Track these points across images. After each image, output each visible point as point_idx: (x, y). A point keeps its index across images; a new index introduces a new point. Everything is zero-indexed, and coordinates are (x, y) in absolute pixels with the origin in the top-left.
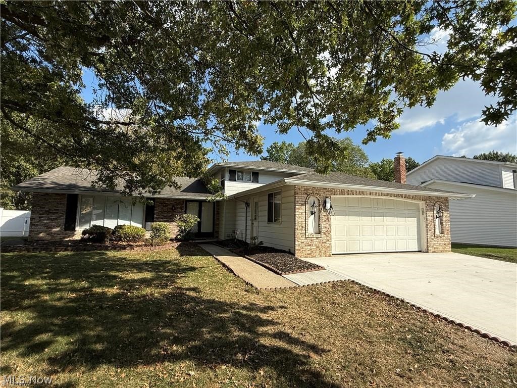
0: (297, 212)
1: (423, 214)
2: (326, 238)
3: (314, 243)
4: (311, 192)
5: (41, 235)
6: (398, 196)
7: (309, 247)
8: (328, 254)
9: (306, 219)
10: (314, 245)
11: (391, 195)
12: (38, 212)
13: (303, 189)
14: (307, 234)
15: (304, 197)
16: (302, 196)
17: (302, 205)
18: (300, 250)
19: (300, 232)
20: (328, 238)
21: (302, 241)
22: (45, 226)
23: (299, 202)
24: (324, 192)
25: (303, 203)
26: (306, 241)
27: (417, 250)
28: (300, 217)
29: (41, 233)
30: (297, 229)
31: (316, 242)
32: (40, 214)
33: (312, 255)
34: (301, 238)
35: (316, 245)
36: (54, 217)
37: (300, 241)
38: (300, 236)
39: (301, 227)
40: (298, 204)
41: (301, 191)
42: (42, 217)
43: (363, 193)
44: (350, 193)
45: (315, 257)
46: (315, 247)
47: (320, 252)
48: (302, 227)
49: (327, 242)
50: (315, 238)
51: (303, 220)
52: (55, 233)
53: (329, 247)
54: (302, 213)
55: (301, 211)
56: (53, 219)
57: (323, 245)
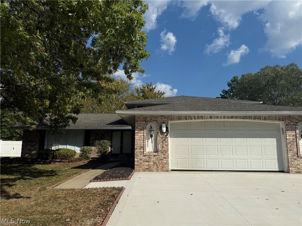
0: (137, 135)
1: (283, 134)
2: (163, 156)
3: (152, 160)
4: (149, 119)
5: (27, 155)
6: (245, 117)
7: (147, 163)
8: (165, 169)
9: (144, 141)
10: (151, 162)
11: (236, 117)
12: (25, 142)
13: (142, 118)
14: (144, 152)
15: (143, 124)
16: (141, 123)
17: (141, 130)
18: (138, 165)
19: (139, 151)
20: (165, 156)
21: (141, 158)
22: (29, 150)
23: (138, 128)
24: (161, 119)
25: (142, 128)
26: (144, 158)
27: (278, 170)
28: (139, 139)
29: (27, 154)
30: (137, 149)
31: (153, 159)
32: (27, 143)
33: (150, 169)
34: (140, 156)
35: (153, 161)
36: (33, 144)
37: (139, 158)
38: (139, 154)
39: (139, 147)
40: (138, 129)
41: (140, 119)
42: (28, 144)
43: (202, 117)
44: (188, 117)
45: (153, 171)
46: (152, 163)
47: (157, 167)
48: (141, 147)
49: (164, 160)
50: (153, 156)
51: (142, 142)
52: (34, 154)
53: (166, 163)
54: (141, 136)
55: (140, 135)
56: (33, 145)
57: (160, 161)
